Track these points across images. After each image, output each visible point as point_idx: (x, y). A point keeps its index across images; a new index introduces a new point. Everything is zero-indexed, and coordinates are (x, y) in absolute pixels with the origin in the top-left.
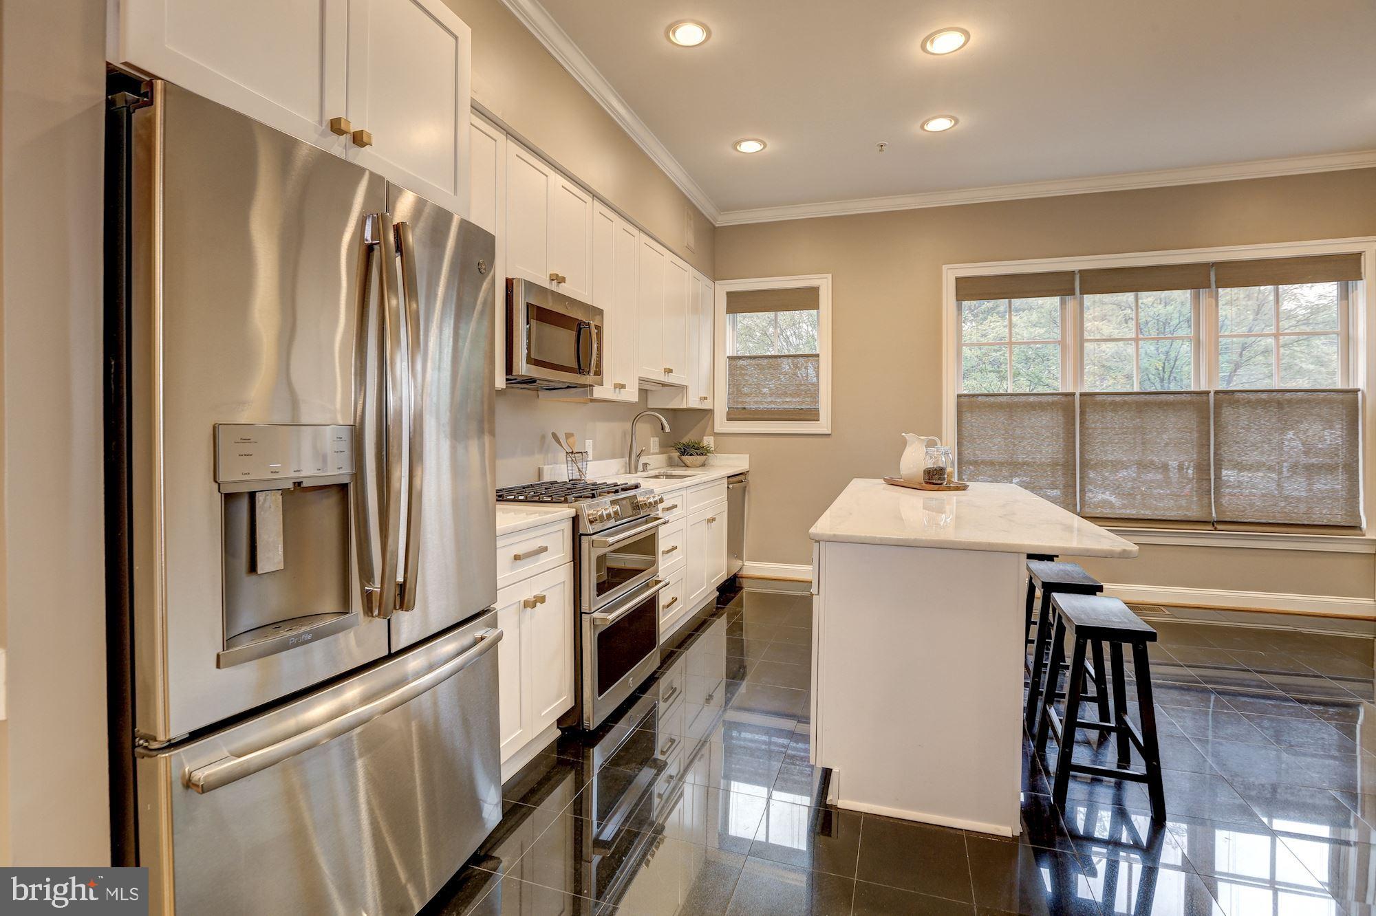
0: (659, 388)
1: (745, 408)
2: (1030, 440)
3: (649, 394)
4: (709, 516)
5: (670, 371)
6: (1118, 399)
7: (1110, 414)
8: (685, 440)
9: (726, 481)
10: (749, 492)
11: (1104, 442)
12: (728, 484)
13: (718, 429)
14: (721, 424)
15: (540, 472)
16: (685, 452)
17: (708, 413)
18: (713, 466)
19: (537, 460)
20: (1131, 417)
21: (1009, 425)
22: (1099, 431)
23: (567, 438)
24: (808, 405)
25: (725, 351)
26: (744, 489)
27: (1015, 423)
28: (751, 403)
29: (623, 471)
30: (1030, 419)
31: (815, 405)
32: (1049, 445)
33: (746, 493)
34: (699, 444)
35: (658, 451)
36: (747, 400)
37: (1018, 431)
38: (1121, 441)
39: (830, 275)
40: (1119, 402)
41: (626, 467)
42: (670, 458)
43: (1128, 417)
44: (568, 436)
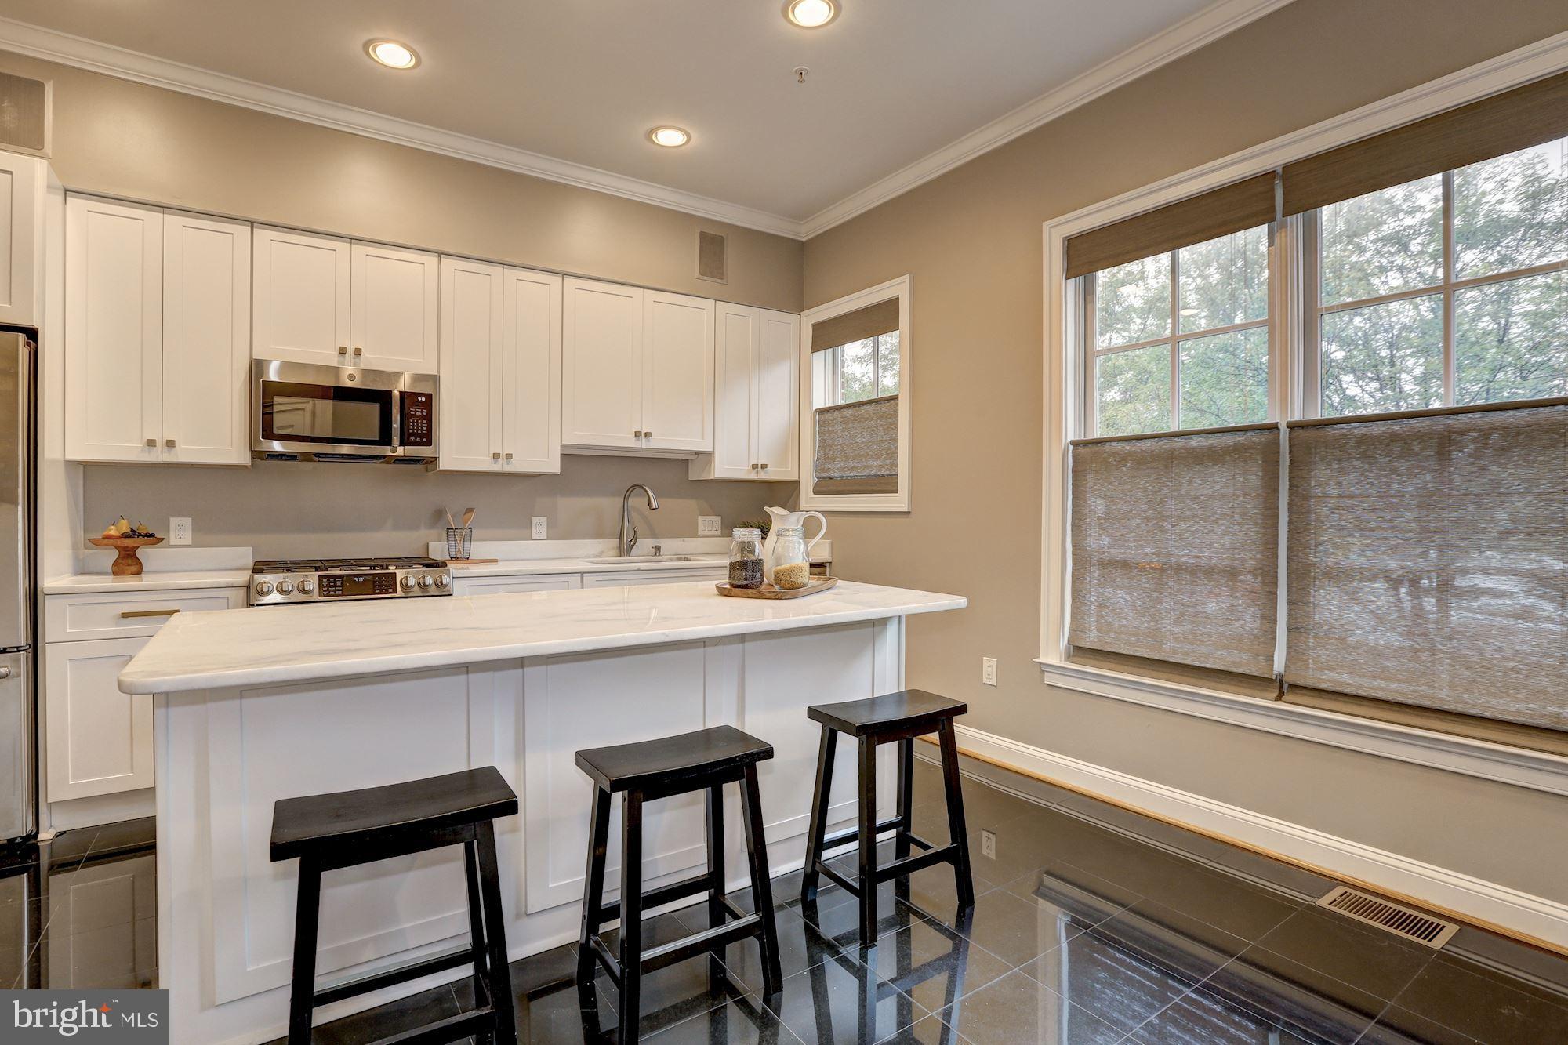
2: (1192, 522)
5: (647, 434)
6: (1377, 429)
7: (1356, 463)
11: (1341, 529)
14: (806, 499)
17: (791, 487)
20: (1408, 469)
21: (1155, 493)
22: (1332, 503)
23: (465, 513)
24: (886, 469)
25: (813, 402)
27: (1165, 490)
28: (837, 470)
30: (1191, 481)
31: (894, 470)
32: (1225, 533)
36: (834, 466)
37: (1171, 503)
38: (1385, 525)
39: (910, 275)
40: (1378, 437)
43: (1403, 468)
44: (468, 511)
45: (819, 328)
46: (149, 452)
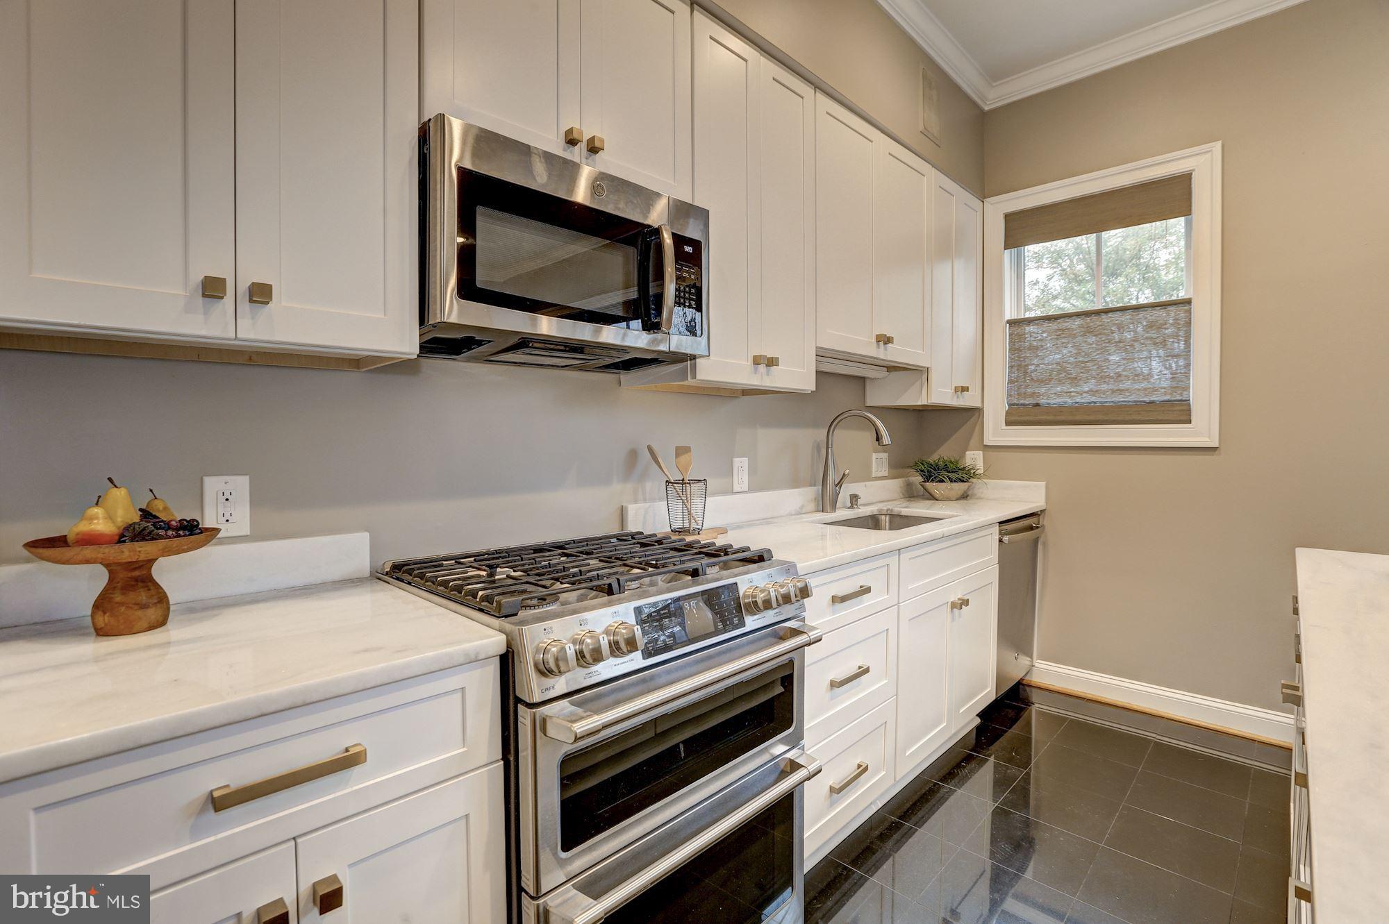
0: (882, 373)
1: (1038, 405)
3: (868, 383)
4: (954, 597)
5: (887, 340)
8: (933, 458)
9: (996, 529)
10: (1044, 544)
12: (1000, 533)
13: (990, 439)
14: (995, 430)
15: (622, 513)
16: (931, 476)
17: (971, 415)
18: (980, 498)
19: (618, 491)
23: (677, 455)
24: (1165, 393)
25: (1002, 312)
26: (1036, 541)
28: (1053, 396)
29: (812, 506)
31: (1181, 395)
33: (1040, 547)
34: (957, 462)
35: (886, 474)
36: (1043, 390)
39: (1218, 144)
41: (818, 501)
42: (909, 485)
44: (681, 451)
45: (1013, 220)
46: (205, 313)
